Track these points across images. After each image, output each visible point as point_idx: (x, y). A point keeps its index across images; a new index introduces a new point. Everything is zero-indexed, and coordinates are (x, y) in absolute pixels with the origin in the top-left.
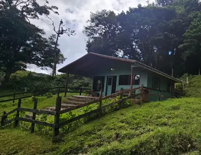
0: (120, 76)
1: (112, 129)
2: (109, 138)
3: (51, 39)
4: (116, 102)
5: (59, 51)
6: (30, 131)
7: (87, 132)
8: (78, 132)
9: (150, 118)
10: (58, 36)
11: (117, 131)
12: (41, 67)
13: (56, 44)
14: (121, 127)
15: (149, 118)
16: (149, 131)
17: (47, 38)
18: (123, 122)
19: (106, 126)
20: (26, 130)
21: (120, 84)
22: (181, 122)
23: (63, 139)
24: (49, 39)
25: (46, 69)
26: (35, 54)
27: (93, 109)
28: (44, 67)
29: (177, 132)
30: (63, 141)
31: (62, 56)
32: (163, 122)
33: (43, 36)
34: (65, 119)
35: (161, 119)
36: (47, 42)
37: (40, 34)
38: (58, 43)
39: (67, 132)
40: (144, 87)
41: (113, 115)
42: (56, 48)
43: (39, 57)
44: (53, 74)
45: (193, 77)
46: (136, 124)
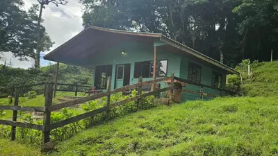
0: (136, 63)
1: (127, 136)
2: (123, 148)
3: (32, 11)
4: (132, 99)
5: (44, 29)
6: (10, 138)
7: (90, 139)
8: (76, 139)
9: (188, 122)
10: (42, 7)
11: (135, 139)
12: (19, 57)
13: (39, 19)
14: (141, 134)
15: (185, 122)
16: (185, 140)
17: (27, 11)
18: (143, 128)
19: (117, 133)
20: (5, 137)
21: (135, 76)
22: (240, 128)
23: (55, 148)
24: (29, 11)
25: (26, 59)
26: (11, 37)
27: (97, 108)
28: (23, 57)
29: (234, 143)
30: (56, 150)
31: (48, 39)
32: (208, 128)
33: (22, 8)
34: (59, 119)
35: (206, 124)
36: (26, 16)
37: (17, 5)
38: (42, 17)
39: (61, 139)
40: (176, 78)
41: (126, 118)
42: (39, 25)
43: (17, 41)
44: (36, 66)
45: (259, 65)
46: (165, 130)
